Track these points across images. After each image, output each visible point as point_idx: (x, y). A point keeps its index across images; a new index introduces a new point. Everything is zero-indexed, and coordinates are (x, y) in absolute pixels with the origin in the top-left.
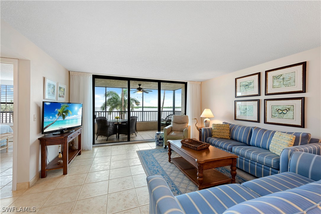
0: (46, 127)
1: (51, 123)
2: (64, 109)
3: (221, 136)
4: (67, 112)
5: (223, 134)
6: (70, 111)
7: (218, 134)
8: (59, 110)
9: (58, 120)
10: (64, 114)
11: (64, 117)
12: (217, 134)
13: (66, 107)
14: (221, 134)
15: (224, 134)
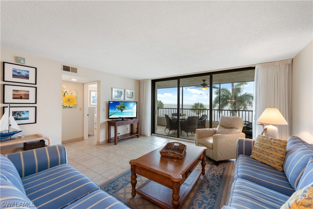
0: (110, 115)
1: (113, 113)
2: (122, 105)
3: (262, 159)
4: (124, 107)
5: (266, 156)
6: (126, 107)
7: (259, 154)
8: (118, 106)
9: (118, 112)
10: (122, 108)
11: (122, 110)
12: (257, 153)
13: (123, 104)
14: (264, 155)
15: (269, 157)
